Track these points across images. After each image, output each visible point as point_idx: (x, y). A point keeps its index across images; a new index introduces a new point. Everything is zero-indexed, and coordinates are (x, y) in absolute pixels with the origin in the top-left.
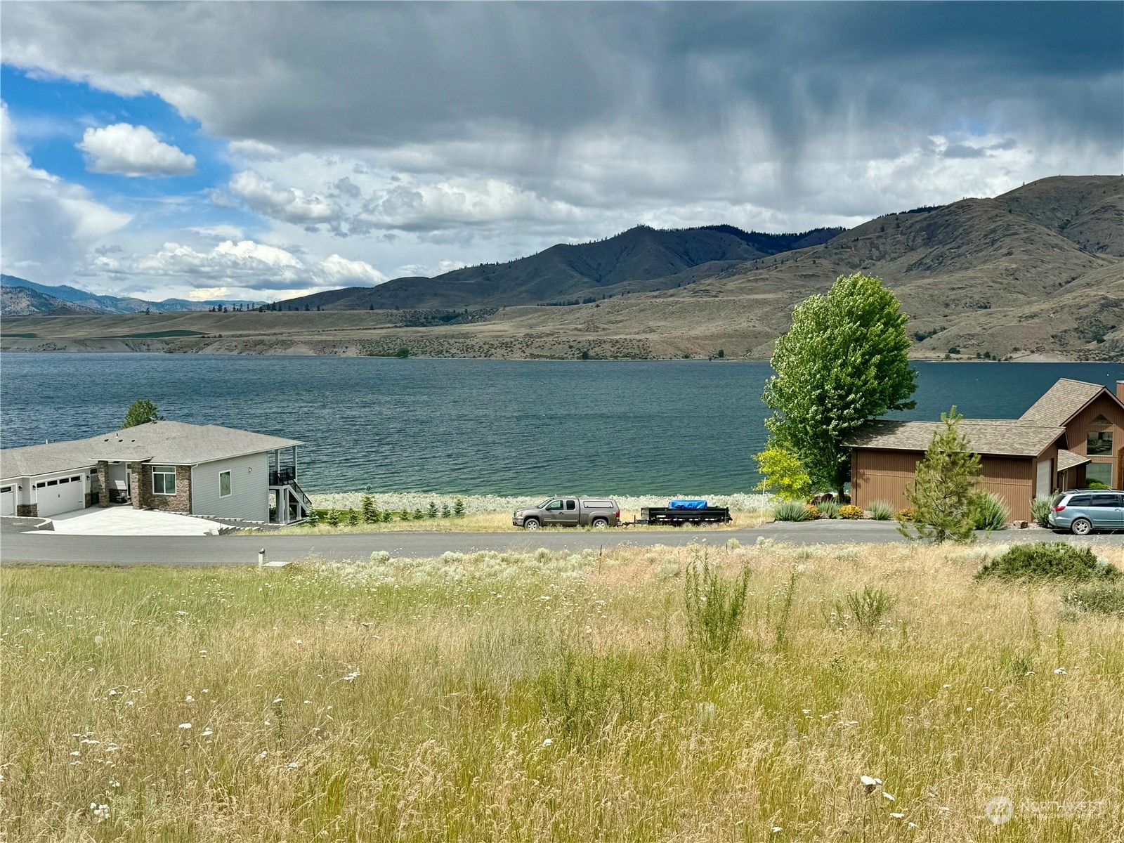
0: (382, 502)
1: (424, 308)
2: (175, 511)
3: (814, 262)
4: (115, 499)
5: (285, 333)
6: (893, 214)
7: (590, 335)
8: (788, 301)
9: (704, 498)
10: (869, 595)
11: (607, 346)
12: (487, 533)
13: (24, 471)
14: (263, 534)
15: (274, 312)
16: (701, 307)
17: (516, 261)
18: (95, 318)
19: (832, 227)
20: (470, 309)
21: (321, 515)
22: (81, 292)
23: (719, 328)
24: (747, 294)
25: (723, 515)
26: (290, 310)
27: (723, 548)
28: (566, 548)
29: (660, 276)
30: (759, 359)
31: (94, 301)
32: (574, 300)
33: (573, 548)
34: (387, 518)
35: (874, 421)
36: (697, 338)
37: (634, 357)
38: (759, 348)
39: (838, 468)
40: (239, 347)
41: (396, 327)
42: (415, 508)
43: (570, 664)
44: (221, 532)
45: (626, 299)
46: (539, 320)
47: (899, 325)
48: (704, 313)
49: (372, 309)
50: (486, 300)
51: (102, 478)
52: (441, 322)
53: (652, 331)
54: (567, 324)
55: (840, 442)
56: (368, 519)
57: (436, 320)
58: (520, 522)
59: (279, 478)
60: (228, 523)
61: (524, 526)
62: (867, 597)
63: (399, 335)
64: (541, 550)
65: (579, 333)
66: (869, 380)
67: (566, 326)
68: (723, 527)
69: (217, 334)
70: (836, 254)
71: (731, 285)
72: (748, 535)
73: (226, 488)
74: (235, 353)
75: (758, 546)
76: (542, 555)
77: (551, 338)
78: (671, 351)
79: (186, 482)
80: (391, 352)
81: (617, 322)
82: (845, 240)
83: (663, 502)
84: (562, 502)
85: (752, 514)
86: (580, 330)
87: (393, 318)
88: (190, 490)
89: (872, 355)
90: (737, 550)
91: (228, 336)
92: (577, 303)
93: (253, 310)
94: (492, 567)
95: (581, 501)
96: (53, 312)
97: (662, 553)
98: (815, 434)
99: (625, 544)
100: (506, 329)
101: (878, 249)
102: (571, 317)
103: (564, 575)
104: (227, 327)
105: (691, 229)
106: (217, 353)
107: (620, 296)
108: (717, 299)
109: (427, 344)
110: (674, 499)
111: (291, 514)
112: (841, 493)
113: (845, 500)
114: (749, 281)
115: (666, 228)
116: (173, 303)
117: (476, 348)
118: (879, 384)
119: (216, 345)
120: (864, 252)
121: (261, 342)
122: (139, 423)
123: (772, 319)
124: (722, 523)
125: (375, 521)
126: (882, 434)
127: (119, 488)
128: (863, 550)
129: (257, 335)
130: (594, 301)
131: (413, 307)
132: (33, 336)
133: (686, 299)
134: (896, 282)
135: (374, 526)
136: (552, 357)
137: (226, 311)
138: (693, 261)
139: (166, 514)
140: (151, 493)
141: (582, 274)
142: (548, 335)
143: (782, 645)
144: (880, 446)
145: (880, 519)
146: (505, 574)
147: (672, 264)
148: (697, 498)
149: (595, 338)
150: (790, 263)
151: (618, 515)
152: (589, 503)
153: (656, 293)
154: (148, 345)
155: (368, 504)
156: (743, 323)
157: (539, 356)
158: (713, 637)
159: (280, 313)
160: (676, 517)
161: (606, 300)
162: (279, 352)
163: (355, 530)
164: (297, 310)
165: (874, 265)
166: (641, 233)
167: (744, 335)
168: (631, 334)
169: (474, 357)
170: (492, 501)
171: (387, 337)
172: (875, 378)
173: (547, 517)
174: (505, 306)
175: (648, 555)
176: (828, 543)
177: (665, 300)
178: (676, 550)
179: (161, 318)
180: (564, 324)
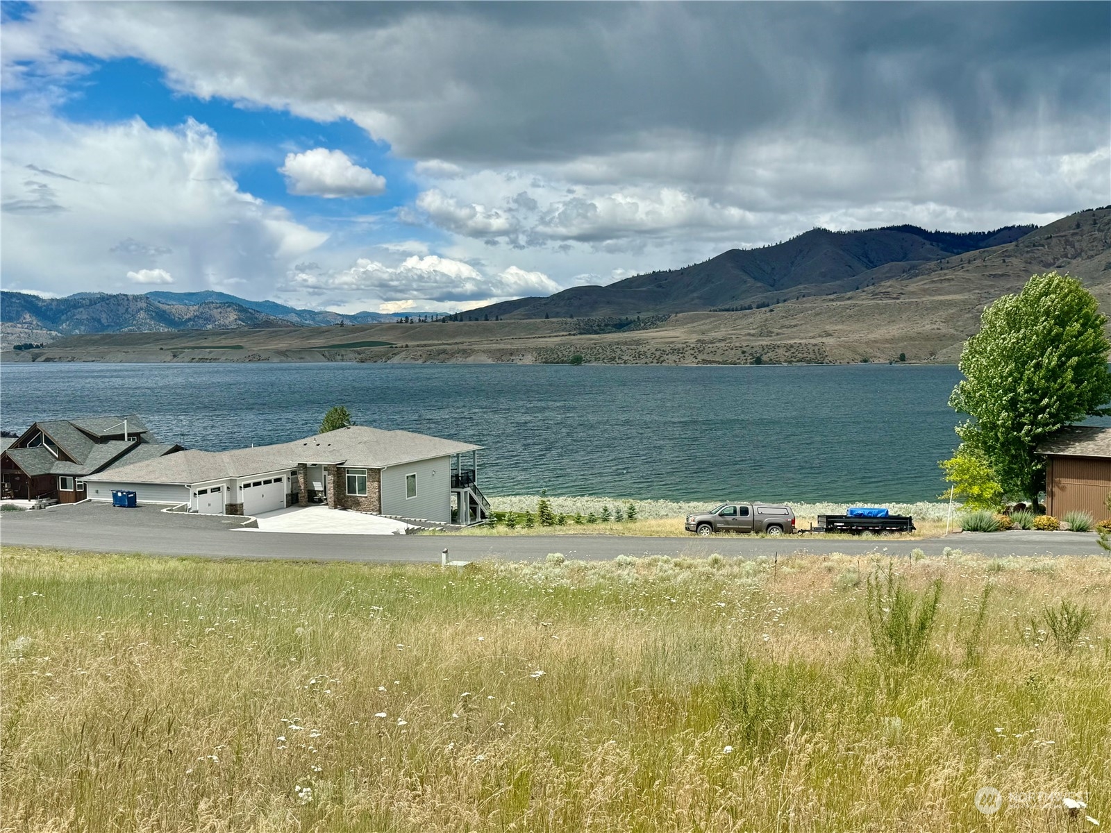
0: (557, 504)
1: (599, 315)
2: (366, 511)
3: (1004, 261)
4: (313, 499)
5: (465, 342)
6: (1089, 210)
7: (763, 340)
8: (976, 301)
9: (884, 506)
10: (1066, 609)
11: (781, 351)
12: (660, 538)
13: (232, 473)
14: (445, 534)
15: (456, 322)
16: (881, 310)
17: (689, 267)
18: (295, 331)
19: (1024, 224)
20: (642, 316)
21: (500, 517)
22: (283, 307)
23: (900, 331)
24: (930, 295)
25: (906, 524)
26: (470, 320)
27: (907, 558)
28: (740, 554)
29: (835, 278)
30: (944, 362)
31: (294, 315)
32: (747, 306)
33: (748, 554)
34: (562, 521)
35: (1070, 426)
36: (876, 342)
37: (809, 362)
38: (944, 351)
39: (1032, 477)
40: (424, 356)
41: (570, 335)
42: (588, 512)
43: (749, 671)
44: (407, 531)
45: (801, 303)
46: (711, 326)
47: (1098, 326)
48: (884, 316)
49: (547, 317)
50: (658, 307)
51: (301, 480)
52: (614, 329)
53: (828, 335)
54: (740, 329)
55: (1034, 448)
56: (544, 521)
57: (610, 327)
58: (693, 527)
59: (461, 480)
60: (414, 523)
61: (696, 531)
62: (1065, 612)
63: (574, 342)
64: (713, 556)
65: (752, 338)
66: (1064, 385)
67: (738, 332)
68: (906, 537)
69: (404, 344)
70: (1028, 252)
71: (914, 285)
72: (933, 546)
73: (411, 491)
74: (420, 362)
75: (945, 557)
76: (716, 561)
77: (723, 344)
78: (849, 355)
79: (376, 484)
80: (565, 359)
81: (791, 326)
82: (1037, 238)
83: (842, 510)
84: (735, 507)
85: (937, 524)
86: (753, 335)
87: (567, 326)
88: (379, 492)
89: (1069, 358)
90: (922, 561)
91: (414, 346)
92: (750, 308)
93: (437, 321)
94: (665, 571)
95: (755, 508)
96: (257, 325)
97: (840, 561)
98: (1006, 440)
99: (801, 551)
100: (678, 335)
101: (1074, 247)
102: (744, 322)
103: (738, 581)
104: (413, 338)
105: (871, 230)
106: (405, 362)
107: (794, 301)
108: (898, 301)
109: (600, 351)
110: (852, 506)
111: (471, 516)
112: (1035, 502)
113: (1040, 510)
114: (933, 282)
115: (843, 230)
116: (365, 315)
117: (649, 354)
118: (1077, 388)
119: (403, 355)
120: (1059, 250)
121: (444, 351)
122: (334, 428)
123: (958, 321)
124: (904, 533)
125: (551, 524)
126: (1080, 441)
127: (316, 489)
128: (1062, 562)
129: (440, 344)
130: (768, 306)
131: (587, 316)
132: (240, 347)
133: (864, 302)
134: (1094, 280)
135: (550, 529)
136: (724, 362)
137: (412, 322)
138: (872, 262)
139: (359, 513)
140: (344, 494)
141: (755, 279)
142: (720, 340)
143: (973, 660)
144: (1078, 454)
145: (1078, 531)
146: (679, 579)
147: (850, 266)
148: (877, 506)
149: (768, 343)
150: (978, 262)
151: (793, 522)
152: (764, 510)
153: (832, 297)
154: (342, 355)
155: (543, 507)
156: (926, 326)
157: (710, 362)
158: (898, 650)
159: (462, 323)
160: (855, 525)
161: (779, 305)
162: (460, 360)
163: (532, 532)
164: (477, 320)
165: (1069, 263)
166: (818, 236)
167: (927, 338)
168: (806, 338)
169: (646, 363)
170: (663, 506)
171: (562, 344)
172: (1072, 381)
173: (720, 522)
174: (677, 313)
175: (826, 564)
176: (1023, 554)
177: (843, 303)
178: (855, 559)
179: (354, 330)
180: (737, 329)
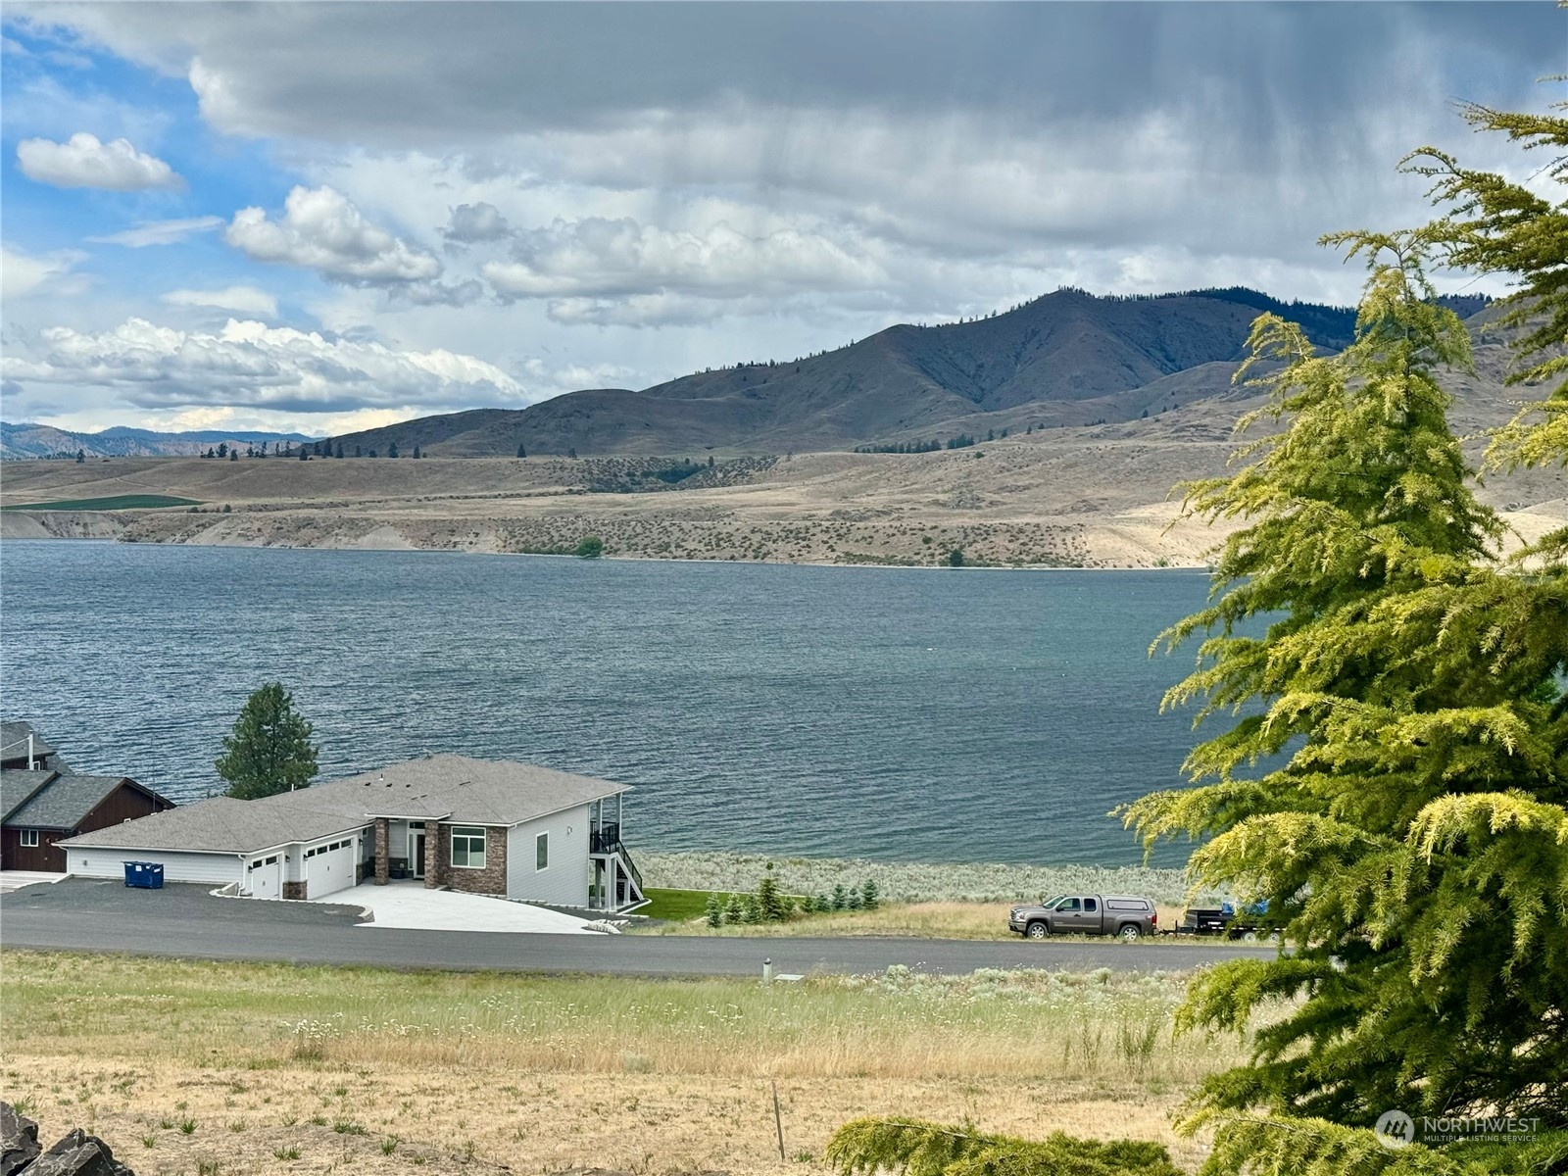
5: (353, 502)
7: (963, 515)
11: (1001, 540)
15: (330, 460)
16: (1192, 462)
17: (812, 357)
19: (1464, 293)
20: (720, 457)
26: (358, 455)
29: (1100, 390)
32: (928, 441)
37: (1055, 565)
40: (267, 531)
41: (570, 492)
45: (1036, 441)
46: (859, 483)
48: (1196, 472)
49: (522, 454)
50: (751, 439)
52: (662, 483)
53: (1092, 510)
54: (918, 490)
57: (651, 478)
63: (581, 509)
65: (942, 511)
67: (914, 496)
69: (223, 504)
74: (258, 543)
77: (883, 523)
78: (1132, 554)
80: (566, 545)
81: (1018, 489)
86: (944, 505)
87: (565, 474)
91: (241, 509)
92: (935, 447)
93: (287, 454)
100: (793, 499)
102: (926, 478)
104: (237, 490)
105: (1169, 296)
107: (1022, 435)
108: (1223, 444)
109: (639, 530)
115: (1116, 294)
117: (737, 540)
119: (221, 527)
121: (309, 523)
129: (298, 507)
130: (971, 443)
131: (605, 452)
133: (1160, 444)
137: (234, 456)
141: (944, 385)
142: (879, 514)
147: (1129, 367)
149: (975, 522)
153: (1096, 430)
154: (85, 526)
157: (861, 558)
159: (341, 460)
161: (994, 442)
162: (345, 543)
164: (373, 455)
166: (1068, 300)
168: (1047, 513)
169: (732, 558)
171: (557, 513)
174: (791, 452)
177: (1118, 444)
179: (109, 469)
180: (910, 492)
